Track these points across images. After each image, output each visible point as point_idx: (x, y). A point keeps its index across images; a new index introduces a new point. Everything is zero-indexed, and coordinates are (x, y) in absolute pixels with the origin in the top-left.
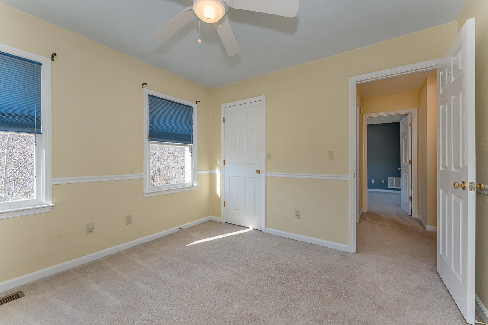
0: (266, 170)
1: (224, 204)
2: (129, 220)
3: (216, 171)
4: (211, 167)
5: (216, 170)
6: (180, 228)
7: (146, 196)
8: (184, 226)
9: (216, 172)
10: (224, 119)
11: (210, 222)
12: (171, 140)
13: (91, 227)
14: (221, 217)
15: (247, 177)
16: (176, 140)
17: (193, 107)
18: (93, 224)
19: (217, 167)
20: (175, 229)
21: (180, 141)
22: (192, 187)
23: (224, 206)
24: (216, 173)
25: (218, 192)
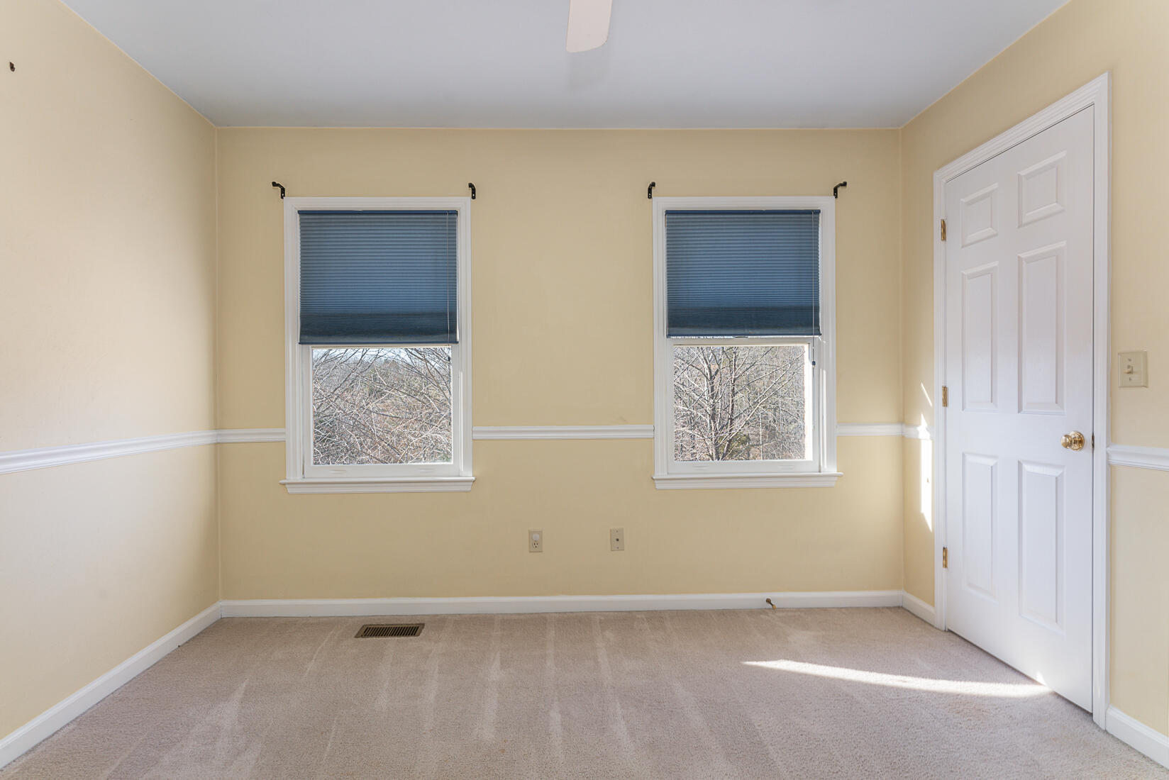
0: (1112, 438)
1: (945, 558)
2: (617, 540)
3: (919, 429)
4: (904, 417)
5: (920, 424)
6: (768, 601)
7: (659, 486)
8: (780, 597)
9: (918, 433)
10: (944, 226)
11: (901, 610)
12: (735, 327)
13: (536, 537)
14: (933, 605)
15: (1029, 462)
16: (752, 327)
17: (818, 212)
18: (540, 533)
19: (922, 416)
20: (754, 598)
21: (767, 327)
22: (818, 476)
23: (945, 566)
24: (921, 436)
25: (926, 508)
